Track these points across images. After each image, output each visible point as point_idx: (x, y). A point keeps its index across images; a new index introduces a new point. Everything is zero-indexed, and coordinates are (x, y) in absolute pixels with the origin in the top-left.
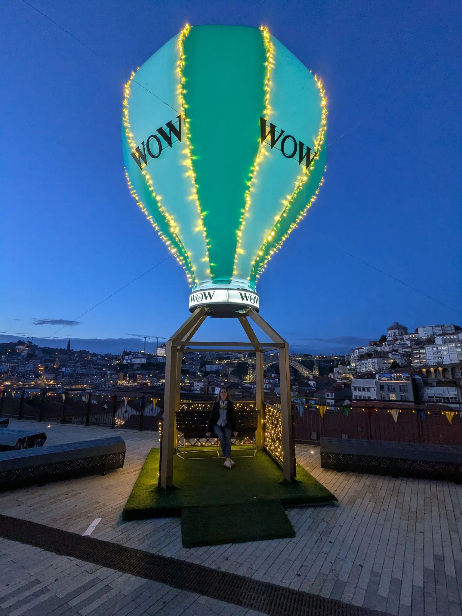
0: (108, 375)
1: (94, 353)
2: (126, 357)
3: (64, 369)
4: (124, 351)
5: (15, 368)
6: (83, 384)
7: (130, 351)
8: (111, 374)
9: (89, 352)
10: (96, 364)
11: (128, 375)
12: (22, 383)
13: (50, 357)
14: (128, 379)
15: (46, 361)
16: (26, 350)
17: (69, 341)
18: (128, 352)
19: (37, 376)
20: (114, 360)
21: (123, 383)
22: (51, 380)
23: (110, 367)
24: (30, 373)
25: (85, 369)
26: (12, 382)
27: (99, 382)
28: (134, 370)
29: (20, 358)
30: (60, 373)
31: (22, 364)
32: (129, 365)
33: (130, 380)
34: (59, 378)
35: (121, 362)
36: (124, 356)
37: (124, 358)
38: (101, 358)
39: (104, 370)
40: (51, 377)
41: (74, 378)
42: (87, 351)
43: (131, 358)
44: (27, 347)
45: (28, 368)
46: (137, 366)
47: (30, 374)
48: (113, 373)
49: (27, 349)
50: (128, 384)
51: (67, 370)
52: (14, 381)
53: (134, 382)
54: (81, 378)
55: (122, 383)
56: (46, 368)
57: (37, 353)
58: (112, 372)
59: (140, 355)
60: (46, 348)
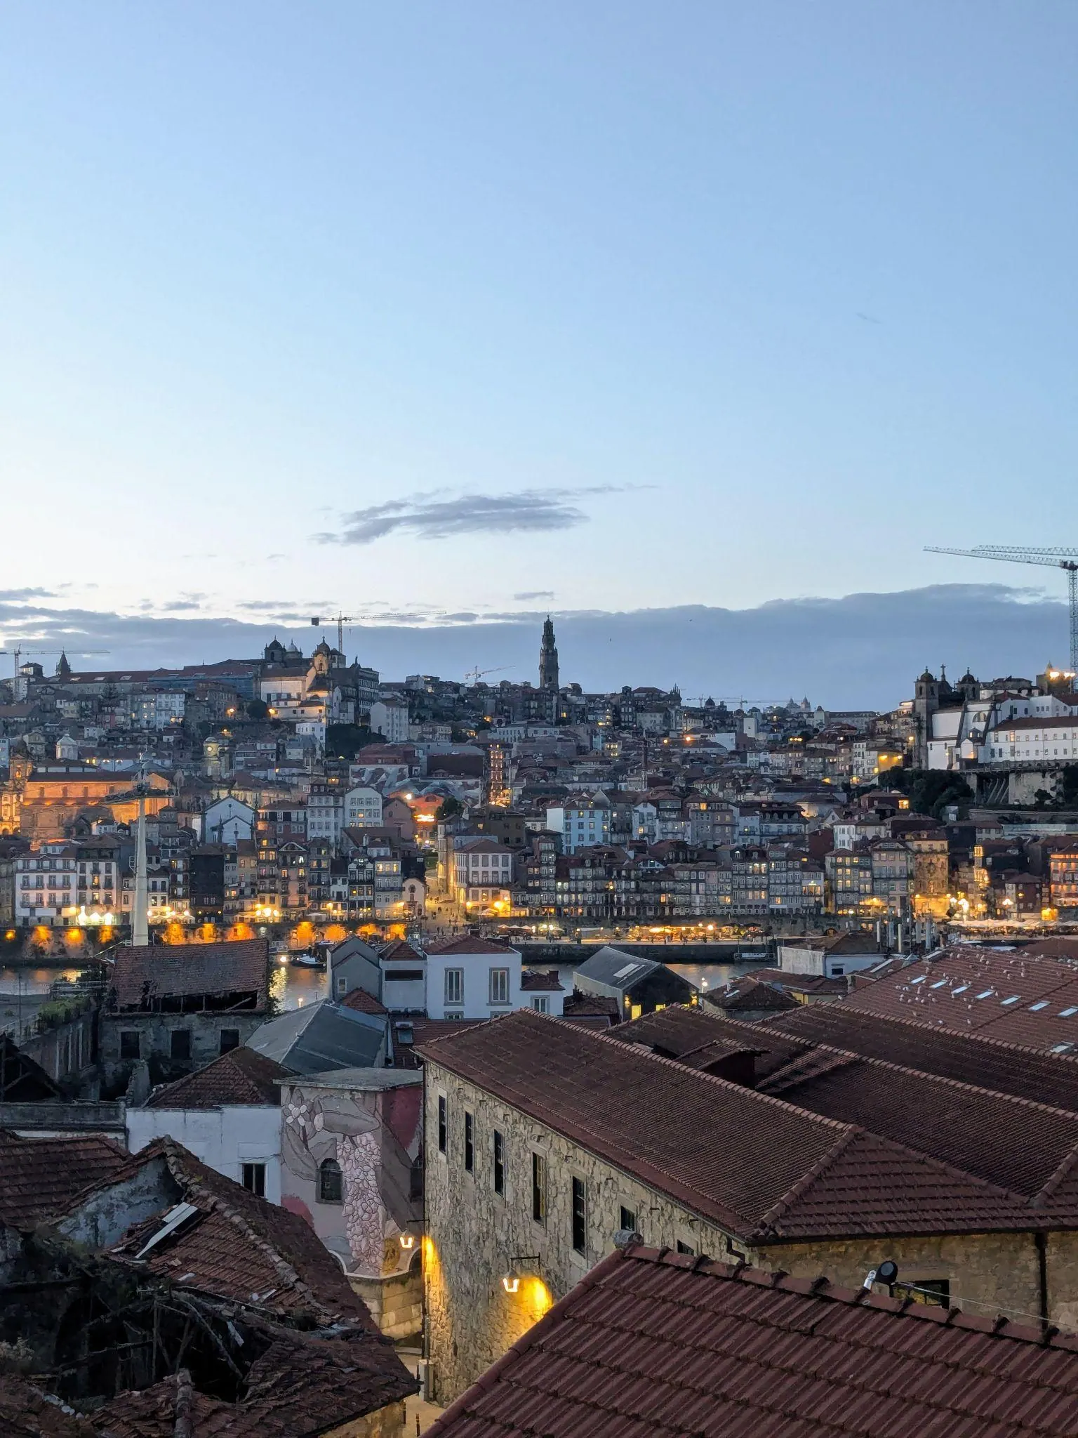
0: (844, 853)
1: (710, 702)
2: (947, 722)
3: (555, 818)
4: (927, 678)
5: (287, 817)
6: (691, 919)
7: (969, 679)
8: (864, 848)
9: (675, 697)
10: (747, 778)
11: (978, 852)
12: (338, 913)
13: (457, 738)
14: (981, 877)
15: (437, 765)
16: (315, 702)
17: (548, 626)
18: (953, 680)
19: (415, 866)
20: (860, 747)
21: (950, 913)
22: (495, 887)
23: (842, 797)
24: (373, 844)
25: (683, 814)
26: (285, 905)
27: (795, 904)
28: (1016, 815)
29: (294, 754)
30: (544, 846)
31: (320, 789)
32: (973, 782)
33: (997, 884)
34: (539, 877)
35: (908, 759)
36: (931, 712)
37: (930, 730)
38: (762, 737)
39: (805, 821)
40: (490, 869)
41: (628, 879)
42: (667, 688)
43: (981, 726)
44: (319, 683)
45: (353, 814)
46: (1037, 782)
47: (374, 852)
48: (877, 839)
49: (323, 694)
50: (991, 913)
51: (574, 822)
52: (294, 899)
53: (1030, 903)
54: (669, 874)
55: (941, 912)
56: (449, 810)
57: (381, 717)
58: (871, 832)
59: (1047, 700)
60: (421, 686)
